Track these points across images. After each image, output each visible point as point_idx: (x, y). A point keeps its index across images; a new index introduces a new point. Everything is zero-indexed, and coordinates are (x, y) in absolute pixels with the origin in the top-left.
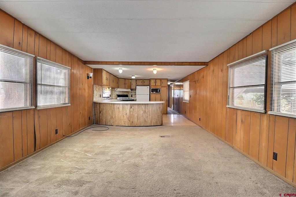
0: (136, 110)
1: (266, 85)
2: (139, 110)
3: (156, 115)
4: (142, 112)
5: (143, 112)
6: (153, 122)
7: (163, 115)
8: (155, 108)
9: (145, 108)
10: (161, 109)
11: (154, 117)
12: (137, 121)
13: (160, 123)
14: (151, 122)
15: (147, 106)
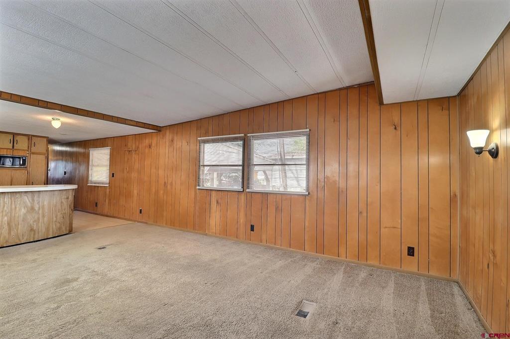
0: (6, 208)
1: (243, 166)
2: (13, 206)
3: (59, 214)
4: (23, 210)
5: (28, 211)
6: (53, 228)
7: (72, 212)
8: (56, 200)
9: (33, 200)
10: (70, 200)
11: (55, 219)
12: (9, 233)
13: (68, 229)
14: (48, 229)
15: (39, 197)
